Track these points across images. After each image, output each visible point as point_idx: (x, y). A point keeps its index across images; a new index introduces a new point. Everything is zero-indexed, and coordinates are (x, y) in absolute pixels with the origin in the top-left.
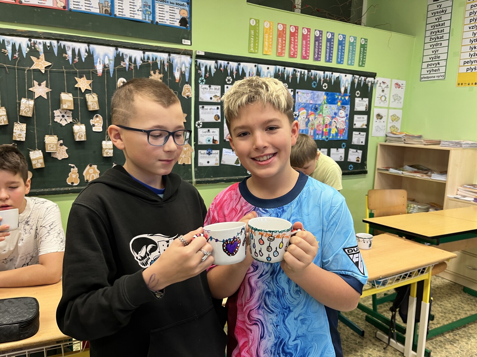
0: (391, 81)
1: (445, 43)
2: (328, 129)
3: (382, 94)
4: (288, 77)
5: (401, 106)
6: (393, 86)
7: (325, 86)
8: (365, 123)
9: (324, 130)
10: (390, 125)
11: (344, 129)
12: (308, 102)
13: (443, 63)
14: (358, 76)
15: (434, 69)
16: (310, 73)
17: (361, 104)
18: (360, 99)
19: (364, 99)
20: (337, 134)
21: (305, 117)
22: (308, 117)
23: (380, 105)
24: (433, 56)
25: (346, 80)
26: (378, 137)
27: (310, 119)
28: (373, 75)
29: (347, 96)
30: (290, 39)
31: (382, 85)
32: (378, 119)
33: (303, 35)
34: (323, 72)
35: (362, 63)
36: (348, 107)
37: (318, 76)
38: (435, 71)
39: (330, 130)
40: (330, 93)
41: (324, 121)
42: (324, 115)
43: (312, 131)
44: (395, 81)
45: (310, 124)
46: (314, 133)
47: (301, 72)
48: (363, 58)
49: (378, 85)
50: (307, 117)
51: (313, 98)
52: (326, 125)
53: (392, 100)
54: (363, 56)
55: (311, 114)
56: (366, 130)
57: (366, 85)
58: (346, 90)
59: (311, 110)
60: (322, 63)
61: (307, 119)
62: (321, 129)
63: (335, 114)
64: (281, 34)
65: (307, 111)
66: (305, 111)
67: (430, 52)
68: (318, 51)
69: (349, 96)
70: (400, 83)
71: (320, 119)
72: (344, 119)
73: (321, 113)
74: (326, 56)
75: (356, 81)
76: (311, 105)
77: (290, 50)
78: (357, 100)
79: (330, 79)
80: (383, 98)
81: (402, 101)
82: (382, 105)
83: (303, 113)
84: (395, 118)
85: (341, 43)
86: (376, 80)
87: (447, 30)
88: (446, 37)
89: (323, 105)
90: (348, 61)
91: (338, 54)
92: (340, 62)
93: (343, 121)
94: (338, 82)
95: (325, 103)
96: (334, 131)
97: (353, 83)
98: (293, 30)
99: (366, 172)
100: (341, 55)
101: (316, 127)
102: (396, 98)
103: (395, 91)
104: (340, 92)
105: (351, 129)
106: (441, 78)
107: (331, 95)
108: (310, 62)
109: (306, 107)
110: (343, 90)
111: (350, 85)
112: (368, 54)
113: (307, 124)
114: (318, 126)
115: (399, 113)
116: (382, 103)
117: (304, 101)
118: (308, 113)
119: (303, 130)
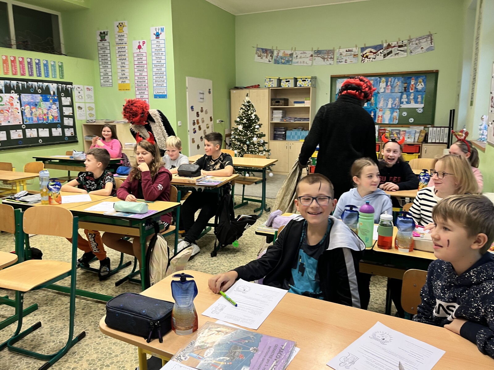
0: (84, 87)
1: (109, 66)
2: (46, 116)
3: (79, 94)
4: (14, 86)
5: (93, 101)
6: (86, 90)
7: (39, 91)
8: (72, 112)
9: (44, 117)
10: (88, 113)
11: (57, 116)
12: (30, 101)
13: (110, 77)
14: (61, 85)
15: (107, 80)
16: (28, 84)
17: (66, 101)
18: (65, 98)
19: (68, 98)
20: (53, 119)
21: (29, 110)
23: (79, 101)
24: (105, 73)
25: (53, 87)
26: (81, 120)
27: (33, 111)
28: (71, 84)
29: (55, 96)
30: (12, 64)
31: (78, 89)
32: (79, 109)
33: (20, 61)
34: (36, 83)
35: (62, 76)
36: (57, 103)
37: (33, 85)
38: (107, 81)
39: (48, 117)
40: (43, 95)
41: (43, 112)
42: (42, 108)
43: (36, 118)
44: (86, 87)
45: (33, 114)
46: (38, 119)
47: (22, 83)
48: (62, 74)
49: (75, 89)
50: (30, 110)
51: (32, 99)
52: (45, 114)
53: (86, 98)
54: (62, 72)
55: (33, 108)
56: (72, 116)
57: (67, 90)
58: (54, 93)
59: (33, 106)
60: (35, 77)
61: (31, 112)
62: (42, 117)
63: (50, 107)
64: (5, 62)
65: (30, 106)
66: (28, 106)
67: (102, 70)
68: (31, 71)
69: (57, 97)
70: (90, 87)
71: (40, 111)
72: (56, 110)
73: (40, 107)
74: (37, 73)
75: (60, 87)
76: (32, 103)
77: (12, 71)
78: (63, 99)
79: (42, 87)
80: (80, 97)
81: (93, 98)
82: (80, 101)
83: (27, 108)
84: (90, 109)
85: (46, 65)
86: (73, 86)
87: (109, 59)
88: (109, 63)
89: (40, 102)
90: (52, 75)
91: (45, 72)
92: (47, 76)
93: (55, 112)
94: (48, 88)
95: (41, 101)
96: (51, 118)
97: (58, 88)
98: (13, 59)
99: (77, 142)
100: (47, 72)
101: (38, 116)
102: (89, 96)
103: (88, 92)
104: (50, 94)
105: (62, 116)
106: (111, 86)
107: (45, 96)
108: (27, 77)
109: (29, 104)
110: (52, 93)
111: (56, 90)
112: (64, 71)
113: (31, 114)
115: (93, 106)
116: (80, 100)
117: (27, 100)
118: (30, 108)
119: (29, 118)
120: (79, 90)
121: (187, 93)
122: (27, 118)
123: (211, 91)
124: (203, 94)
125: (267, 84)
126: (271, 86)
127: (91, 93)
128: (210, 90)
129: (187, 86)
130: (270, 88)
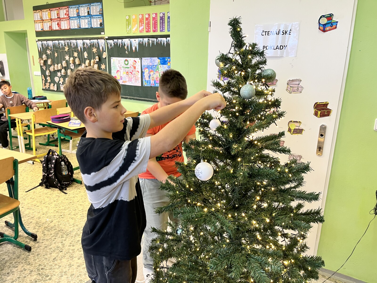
4: (145, 44)
12: (149, 64)
21: (148, 73)
22: (150, 73)
30: (146, 22)
33: (153, 18)
34: (165, 38)
37: (162, 41)
40: (161, 58)
43: (153, 81)
45: (151, 77)
46: (155, 82)
47: (152, 40)
51: (151, 62)
55: (151, 71)
61: (149, 75)
64: (141, 20)
65: (149, 69)
66: (147, 70)
68: (163, 26)
71: (157, 74)
73: (157, 71)
74: (168, 28)
76: (151, 66)
83: (146, 71)
95: (159, 64)
98: (147, 17)
101: (155, 79)
109: (148, 67)
113: (149, 77)
114: (156, 78)
117: (146, 64)
118: (149, 71)
119: (147, 81)
122: (146, 81)
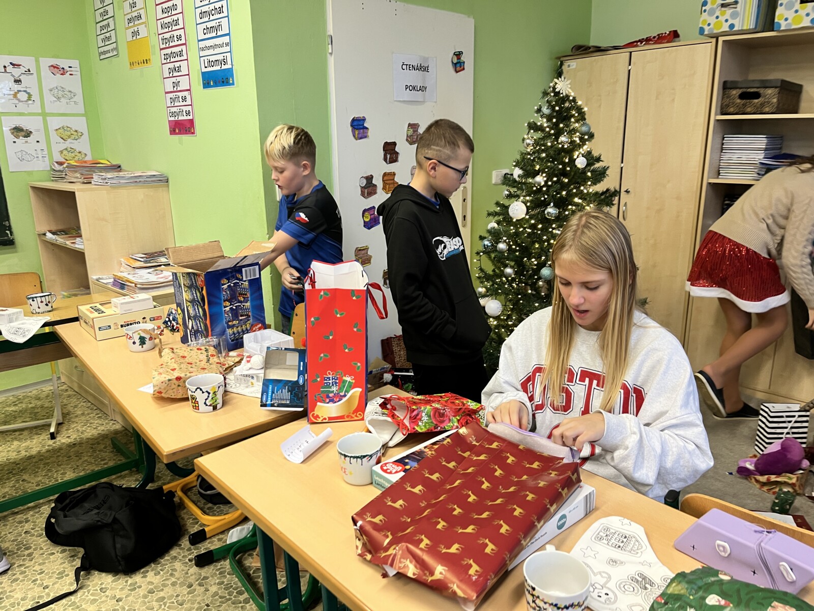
0: (37, 61)
3: (17, 87)
5: (80, 109)
6: (45, 71)
10: (57, 147)
13: (112, 24)
15: (107, 35)
24: (102, 10)
26: (28, 173)
38: (108, 39)
44: (48, 61)
53: (49, 98)
67: (98, 3)
70: (63, 63)
80: (22, 96)
81: (79, 98)
82: (22, 108)
84: (66, 134)
99: (12, 243)
102: (60, 94)
103: (53, 81)
106: (115, 53)
115: (80, 124)
116: (20, 105)
120: (17, 72)
121: (331, 61)
123: (468, 59)
124: (424, 69)
125: (712, 20)
126: (725, 28)
127: (72, 83)
128: (458, 55)
129: (330, 30)
130: (721, 39)
